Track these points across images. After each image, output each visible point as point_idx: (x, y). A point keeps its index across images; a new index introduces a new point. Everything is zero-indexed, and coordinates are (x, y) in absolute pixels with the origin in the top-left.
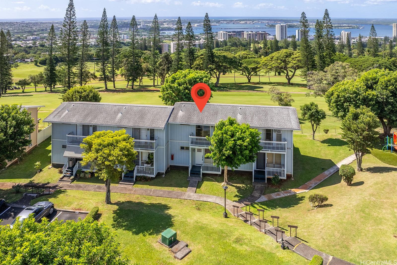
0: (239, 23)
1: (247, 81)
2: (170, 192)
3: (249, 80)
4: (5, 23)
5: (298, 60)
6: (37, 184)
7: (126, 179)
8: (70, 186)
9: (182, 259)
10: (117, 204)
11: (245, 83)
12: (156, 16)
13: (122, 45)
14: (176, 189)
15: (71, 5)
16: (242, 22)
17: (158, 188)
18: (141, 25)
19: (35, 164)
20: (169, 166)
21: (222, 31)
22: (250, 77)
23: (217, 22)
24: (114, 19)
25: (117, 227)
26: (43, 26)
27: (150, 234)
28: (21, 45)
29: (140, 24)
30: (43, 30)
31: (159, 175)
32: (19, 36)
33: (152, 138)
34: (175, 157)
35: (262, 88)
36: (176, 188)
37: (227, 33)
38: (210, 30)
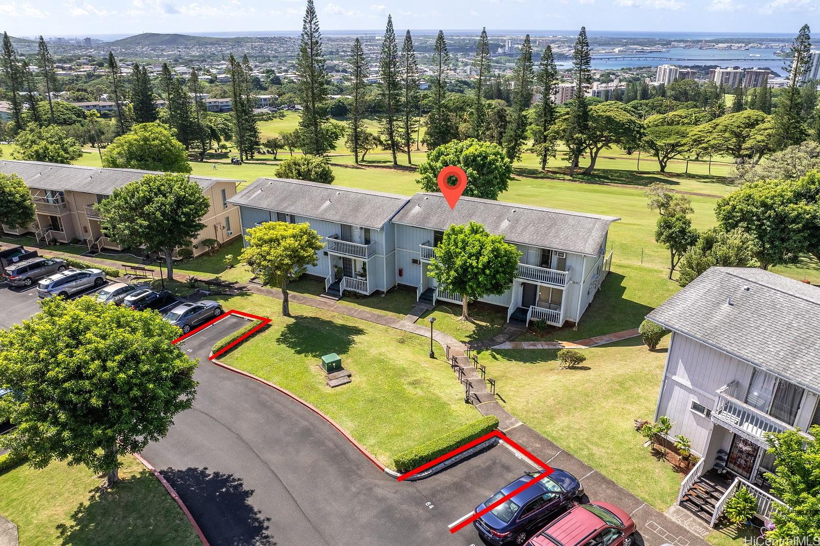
0: (712, 48)
1: (659, 169)
2: (379, 316)
3: (663, 168)
4: (272, 38)
5: (768, 135)
6: (223, 282)
7: (330, 291)
8: (259, 290)
9: (333, 387)
10: (296, 317)
11: (653, 173)
12: (484, 32)
13: (465, 86)
14: (390, 314)
15: (311, 12)
16: (720, 45)
17: (368, 309)
18: (507, 49)
19: (226, 257)
20: (396, 284)
21: (666, 66)
22: (666, 161)
23: (663, 45)
24: (408, 38)
25: (282, 341)
26: (331, 45)
27: (314, 356)
28: (294, 80)
29: (504, 46)
30: (331, 53)
31: (377, 293)
32: (294, 62)
33: (367, 242)
34: (404, 272)
35: (678, 183)
36: (392, 313)
37: (677, 70)
38: (587, 63)
